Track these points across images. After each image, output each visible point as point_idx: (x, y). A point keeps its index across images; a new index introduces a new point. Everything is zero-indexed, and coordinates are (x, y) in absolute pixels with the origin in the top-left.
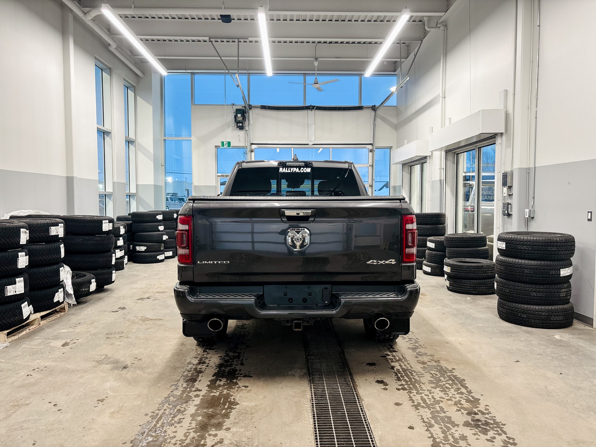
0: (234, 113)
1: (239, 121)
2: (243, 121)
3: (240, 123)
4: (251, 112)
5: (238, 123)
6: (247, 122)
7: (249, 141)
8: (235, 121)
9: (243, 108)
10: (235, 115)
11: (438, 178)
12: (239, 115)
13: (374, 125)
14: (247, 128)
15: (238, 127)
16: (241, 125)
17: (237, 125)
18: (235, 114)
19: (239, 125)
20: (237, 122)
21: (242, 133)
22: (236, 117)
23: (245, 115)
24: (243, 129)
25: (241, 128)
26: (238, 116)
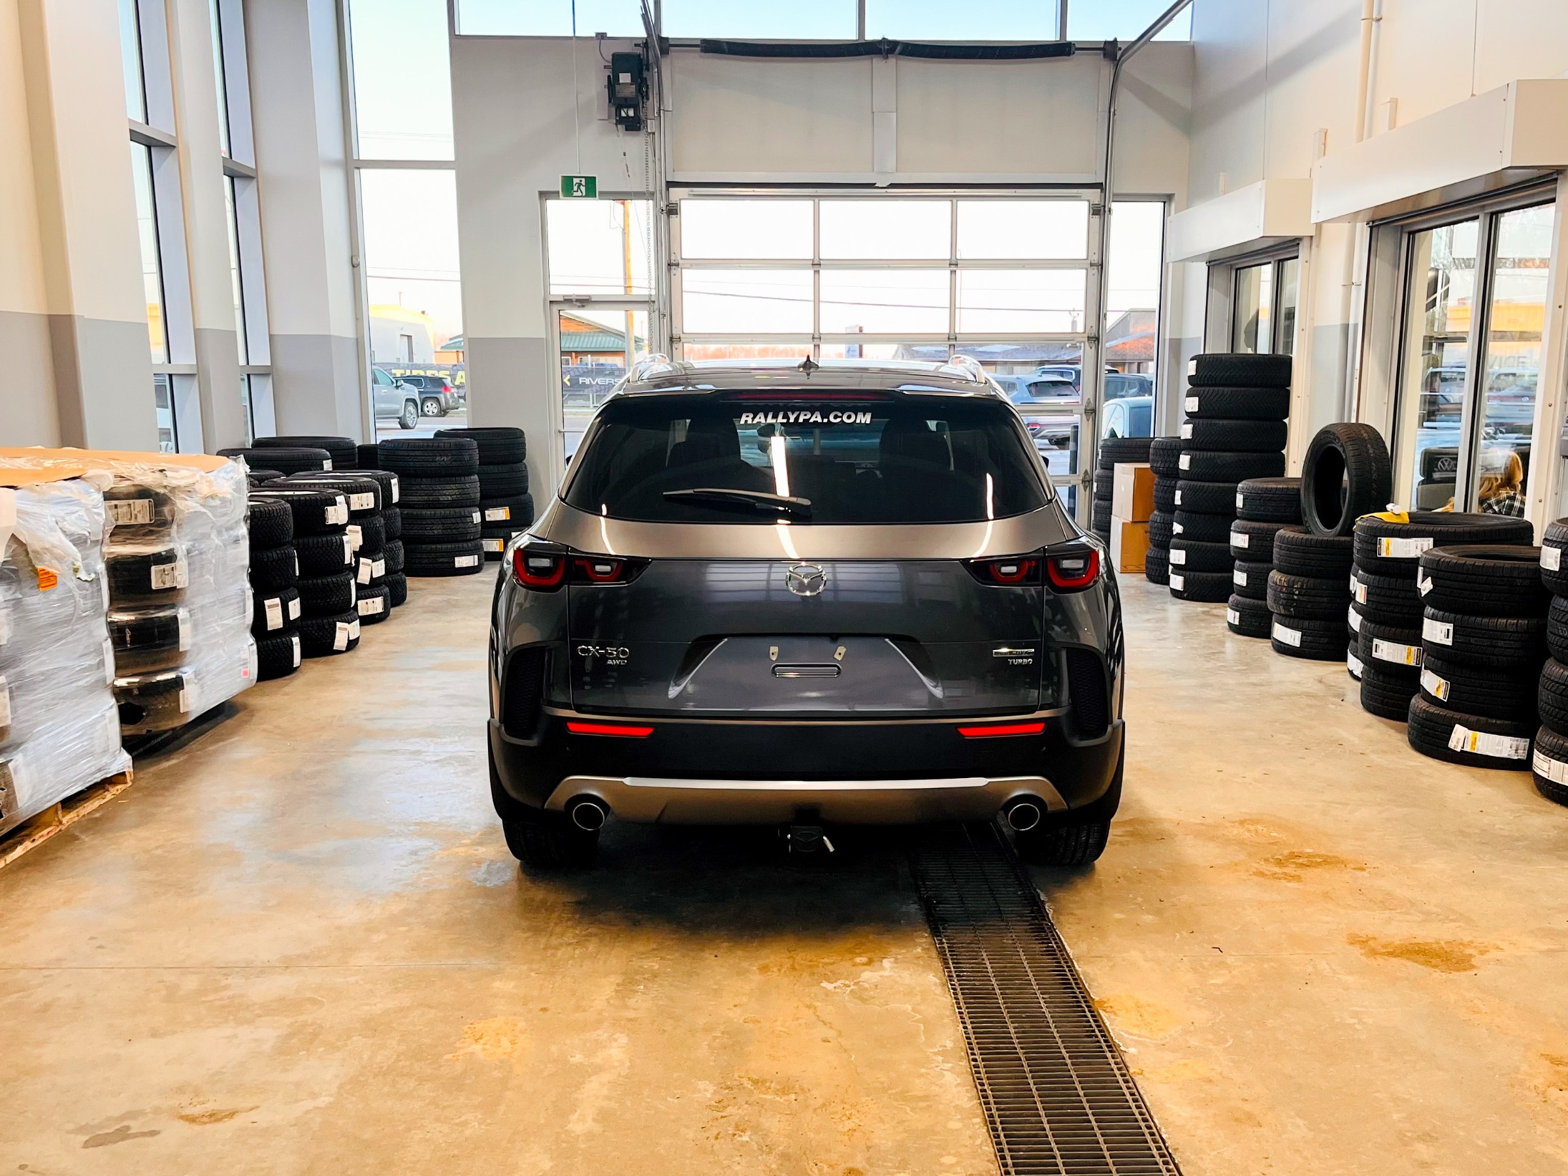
0: (605, 67)
1: (626, 99)
2: (640, 98)
3: (628, 107)
4: (665, 64)
5: (619, 108)
6: (652, 103)
7: (661, 173)
8: (610, 101)
9: (639, 51)
10: (609, 76)
11: (1336, 320)
12: (625, 78)
13: (1111, 114)
14: (651, 125)
15: (620, 121)
16: (631, 113)
17: (618, 113)
18: (609, 72)
19: (623, 114)
20: (617, 101)
21: (634, 143)
22: (612, 83)
23: (645, 74)
24: (639, 129)
25: (633, 125)
26: (621, 81)
